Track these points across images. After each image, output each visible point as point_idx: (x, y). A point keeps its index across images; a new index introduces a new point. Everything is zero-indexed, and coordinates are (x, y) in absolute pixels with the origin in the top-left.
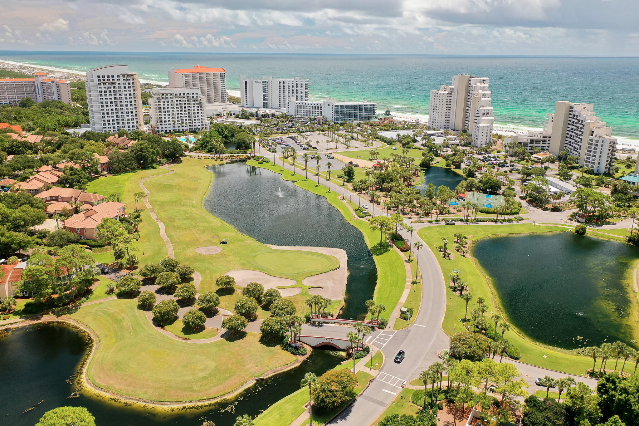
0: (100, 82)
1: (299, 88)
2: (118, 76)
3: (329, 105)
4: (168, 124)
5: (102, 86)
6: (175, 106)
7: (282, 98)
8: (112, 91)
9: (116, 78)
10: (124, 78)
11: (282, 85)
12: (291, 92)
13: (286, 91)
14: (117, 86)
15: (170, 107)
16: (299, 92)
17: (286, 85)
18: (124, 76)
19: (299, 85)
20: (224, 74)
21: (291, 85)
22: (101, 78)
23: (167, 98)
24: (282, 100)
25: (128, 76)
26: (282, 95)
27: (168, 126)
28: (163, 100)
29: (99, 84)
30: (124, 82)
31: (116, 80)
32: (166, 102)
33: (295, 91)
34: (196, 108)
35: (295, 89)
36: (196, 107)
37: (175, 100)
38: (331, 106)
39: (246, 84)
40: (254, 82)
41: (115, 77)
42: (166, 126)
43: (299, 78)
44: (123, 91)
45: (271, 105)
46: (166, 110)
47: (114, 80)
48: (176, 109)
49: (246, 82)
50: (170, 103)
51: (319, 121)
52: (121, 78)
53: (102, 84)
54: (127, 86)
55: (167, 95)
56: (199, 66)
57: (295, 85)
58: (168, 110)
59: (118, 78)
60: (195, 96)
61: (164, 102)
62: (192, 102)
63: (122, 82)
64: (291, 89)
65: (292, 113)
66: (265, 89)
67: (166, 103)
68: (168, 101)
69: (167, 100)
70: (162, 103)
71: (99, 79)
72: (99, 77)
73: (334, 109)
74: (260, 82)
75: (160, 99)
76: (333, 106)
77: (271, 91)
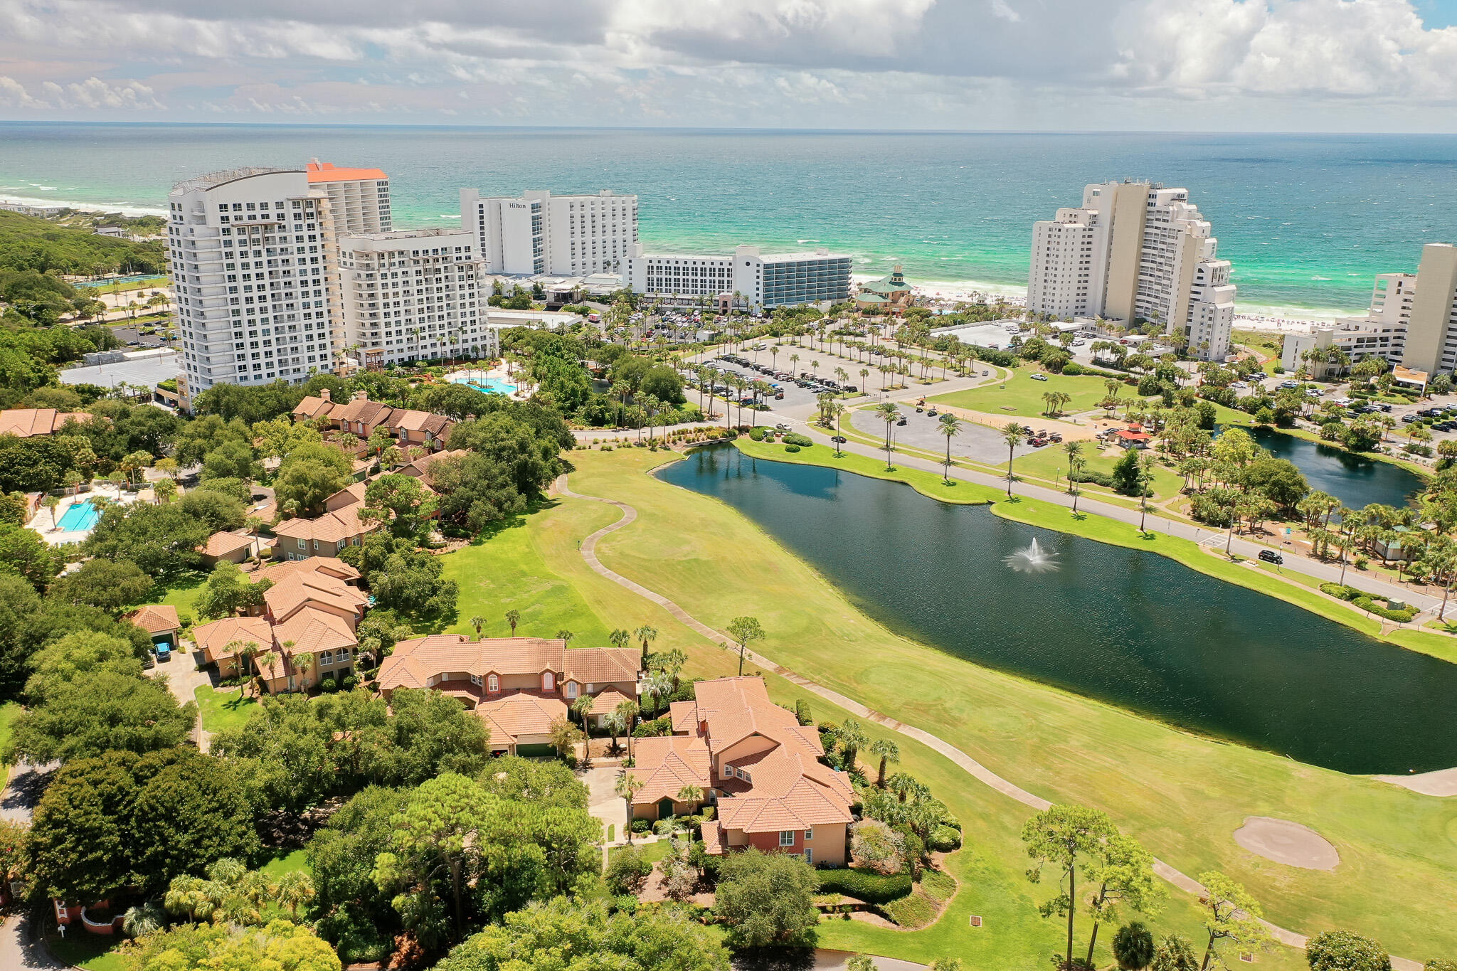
0: (226, 226)
1: (619, 220)
2: (280, 205)
3: (748, 264)
4: (394, 342)
5: (235, 237)
6: (414, 288)
7: (578, 247)
9: (273, 212)
10: (297, 211)
11: (577, 212)
12: (599, 229)
13: (588, 229)
14: (277, 234)
15: (401, 289)
16: (619, 229)
17: (587, 213)
18: (296, 204)
19: (619, 213)
20: (386, 183)
21: (599, 213)
22: (231, 213)
23: (390, 264)
24: (579, 251)
25: (309, 203)
26: (578, 239)
27: (395, 347)
28: (383, 271)
29: (224, 230)
30: (299, 222)
31: (273, 219)
32: (389, 276)
33: (609, 229)
34: (466, 291)
35: (609, 221)
36: (466, 287)
37: (412, 270)
38: (753, 267)
39: (481, 212)
40: (505, 208)
41: (272, 206)
42: (390, 347)
43: (609, 192)
44: (295, 251)
45: (549, 266)
46: (391, 300)
47: (268, 217)
48: (417, 297)
49: (481, 206)
50: (400, 280)
51: (725, 304)
52: (289, 211)
53: (234, 231)
54: (305, 233)
55: (391, 254)
56: (319, 163)
57: (609, 213)
59: (280, 211)
60: (463, 254)
61: (384, 276)
62: (457, 274)
63: (290, 222)
64: (599, 222)
65: (640, 287)
66: (537, 225)
67: (389, 281)
68: (395, 275)
69: (392, 270)
70: (379, 281)
71: (224, 214)
72: (223, 207)
73: (761, 275)
74: (524, 206)
75: (373, 269)
76: (758, 265)
77: (548, 228)
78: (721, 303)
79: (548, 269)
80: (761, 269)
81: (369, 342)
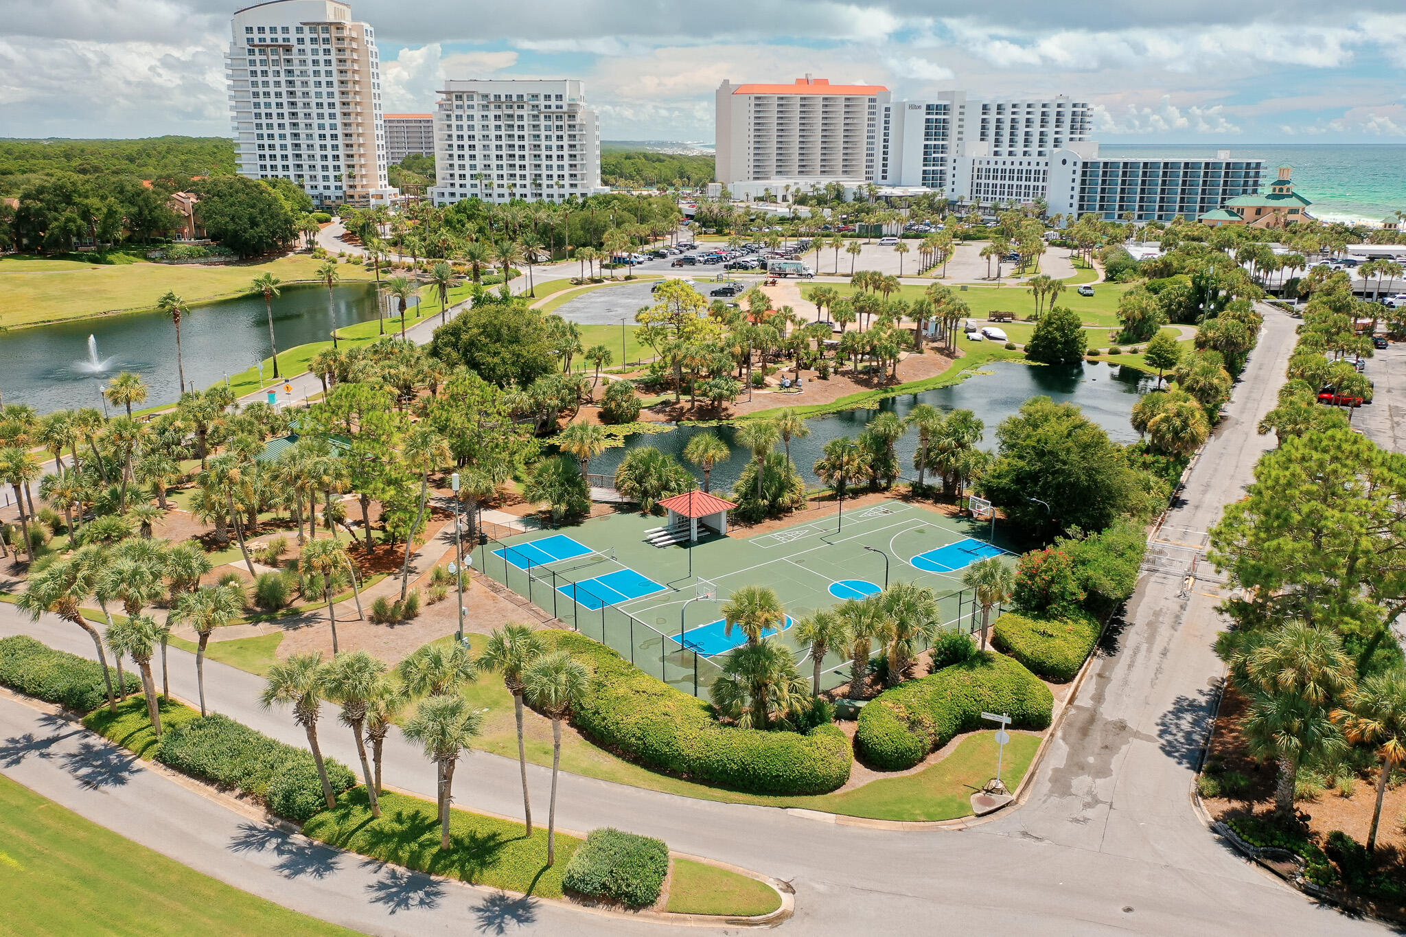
0: (251, 46)
1: (1051, 129)
2: (299, 29)
3: (1064, 162)
4: (468, 186)
5: (258, 57)
6: (493, 133)
8: (282, 73)
9: (293, 36)
10: (314, 36)
11: (992, 117)
12: (1020, 138)
13: (1005, 138)
14: (295, 56)
15: (478, 133)
17: (1007, 117)
18: (313, 29)
19: (1052, 119)
21: (1022, 118)
22: (256, 36)
23: (469, 107)
25: (326, 28)
28: (459, 112)
29: (249, 50)
30: (315, 47)
31: (293, 42)
32: (465, 118)
33: (1035, 139)
34: (554, 143)
35: (1036, 130)
36: (554, 138)
37: (492, 114)
38: (1069, 166)
40: (906, 108)
44: (311, 74)
46: (466, 143)
47: (288, 40)
49: (887, 109)
50: (477, 123)
52: (307, 35)
53: (257, 51)
54: (321, 57)
55: (472, 97)
57: (1037, 118)
58: (472, 143)
59: (300, 35)
60: (553, 103)
62: (544, 123)
63: (308, 46)
64: (1021, 129)
65: (964, 193)
66: (935, 130)
67: (465, 123)
68: (471, 117)
69: (470, 112)
71: (250, 36)
72: (249, 30)
73: (1078, 177)
74: (919, 107)
75: (450, 110)
76: (1075, 164)
80: (1079, 169)
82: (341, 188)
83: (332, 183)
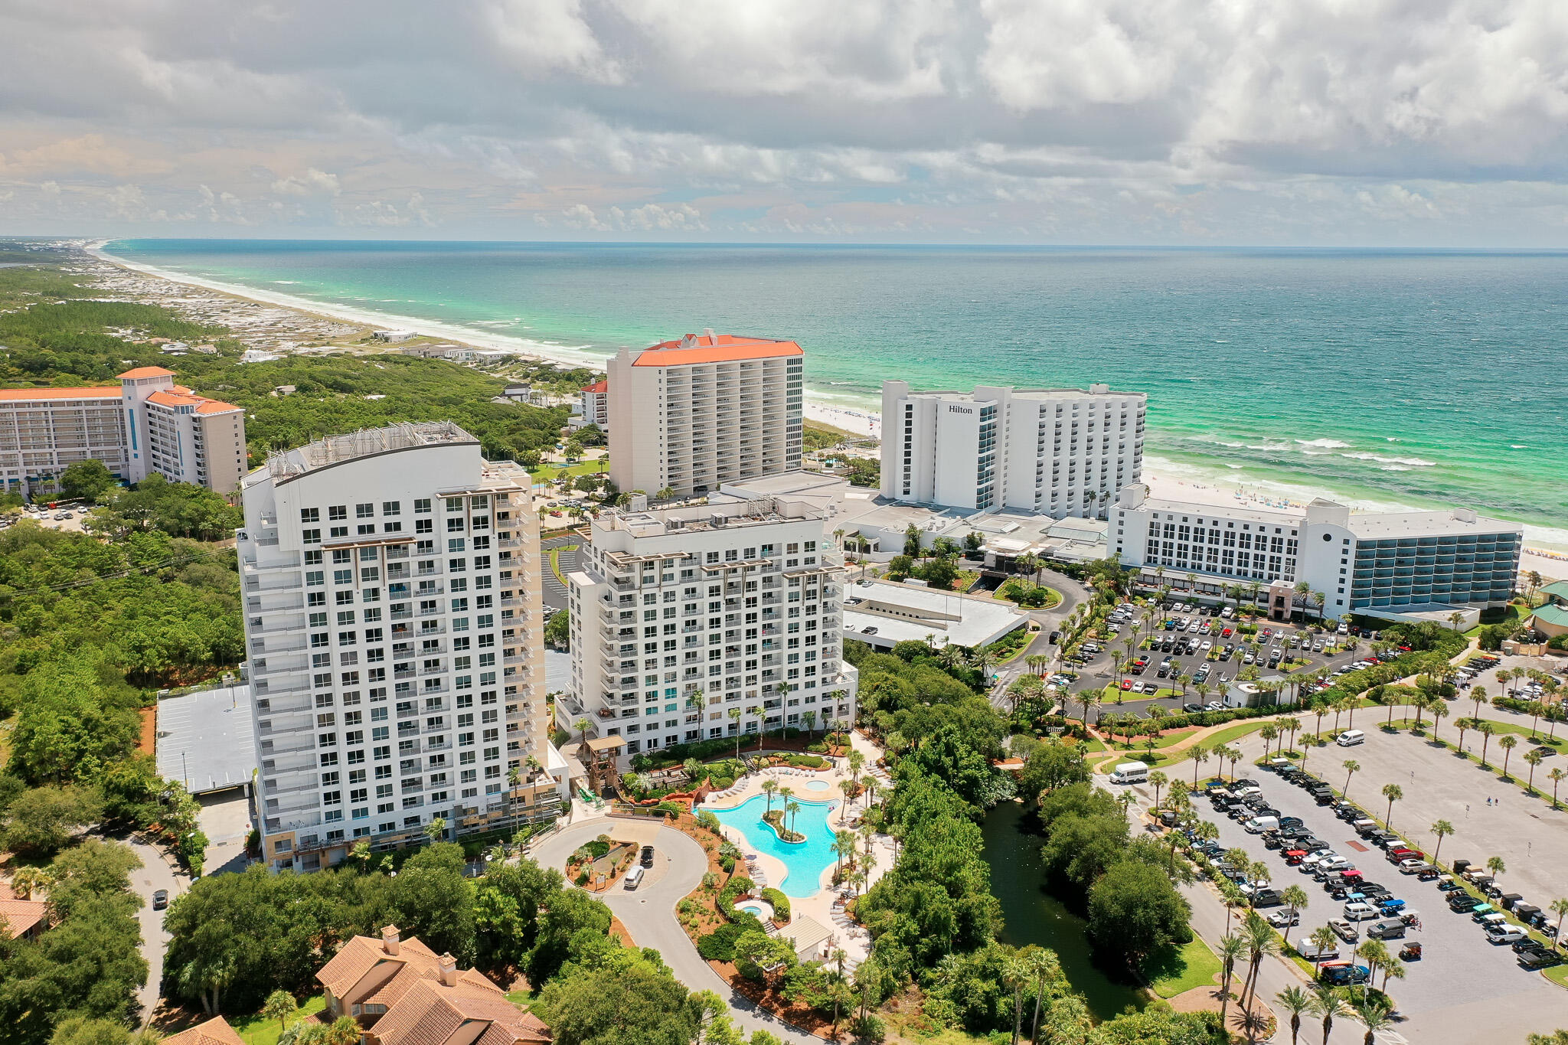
0: (313, 547)
1: (1114, 432)
2: (422, 505)
3: (1328, 538)
4: (661, 710)
5: (329, 566)
6: (704, 617)
7: (1048, 470)
8: (384, 594)
9: (408, 518)
10: (455, 515)
11: (1050, 420)
12: (1082, 444)
13: (1065, 444)
14: (413, 559)
15: (680, 620)
16: (1114, 445)
17: (1066, 420)
18: (453, 503)
19: (1116, 421)
20: (800, 361)
21: (1083, 420)
22: (325, 524)
23: (664, 578)
24: (1048, 476)
25: (480, 500)
26: (1048, 458)
27: (661, 718)
28: (649, 589)
29: (309, 555)
30: (456, 535)
31: (409, 529)
32: (660, 599)
33: (1098, 444)
34: (802, 619)
35: (1098, 433)
36: (803, 612)
37: (703, 587)
38: (1337, 543)
39: (909, 415)
40: (943, 411)
41: (407, 508)
42: (652, 719)
43: (1104, 387)
44: (449, 587)
45: (1002, 495)
46: (660, 638)
47: (398, 526)
48: (708, 631)
49: (909, 407)
50: (679, 603)
51: (1280, 601)
52: (440, 515)
53: (328, 557)
54: (470, 554)
55: (668, 563)
56: (713, 336)
57: (1100, 421)
58: (670, 637)
59: (423, 516)
60: (801, 555)
61: (650, 599)
62: (787, 589)
63: (441, 535)
64: (1083, 434)
65: (1135, 553)
66: (987, 438)
67: (660, 606)
68: (670, 595)
69: (667, 587)
70: (640, 608)
71: (311, 526)
72: (309, 514)
73: (1351, 558)
74: (969, 411)
75: (632, 587)
76: (1346, 542)
77: (1004, 441)
78: (1272, 599)
79: (999, 501)
80: (1352, 548)
81: (619, 709)
82: (497, 787)
83: (481, 783)
